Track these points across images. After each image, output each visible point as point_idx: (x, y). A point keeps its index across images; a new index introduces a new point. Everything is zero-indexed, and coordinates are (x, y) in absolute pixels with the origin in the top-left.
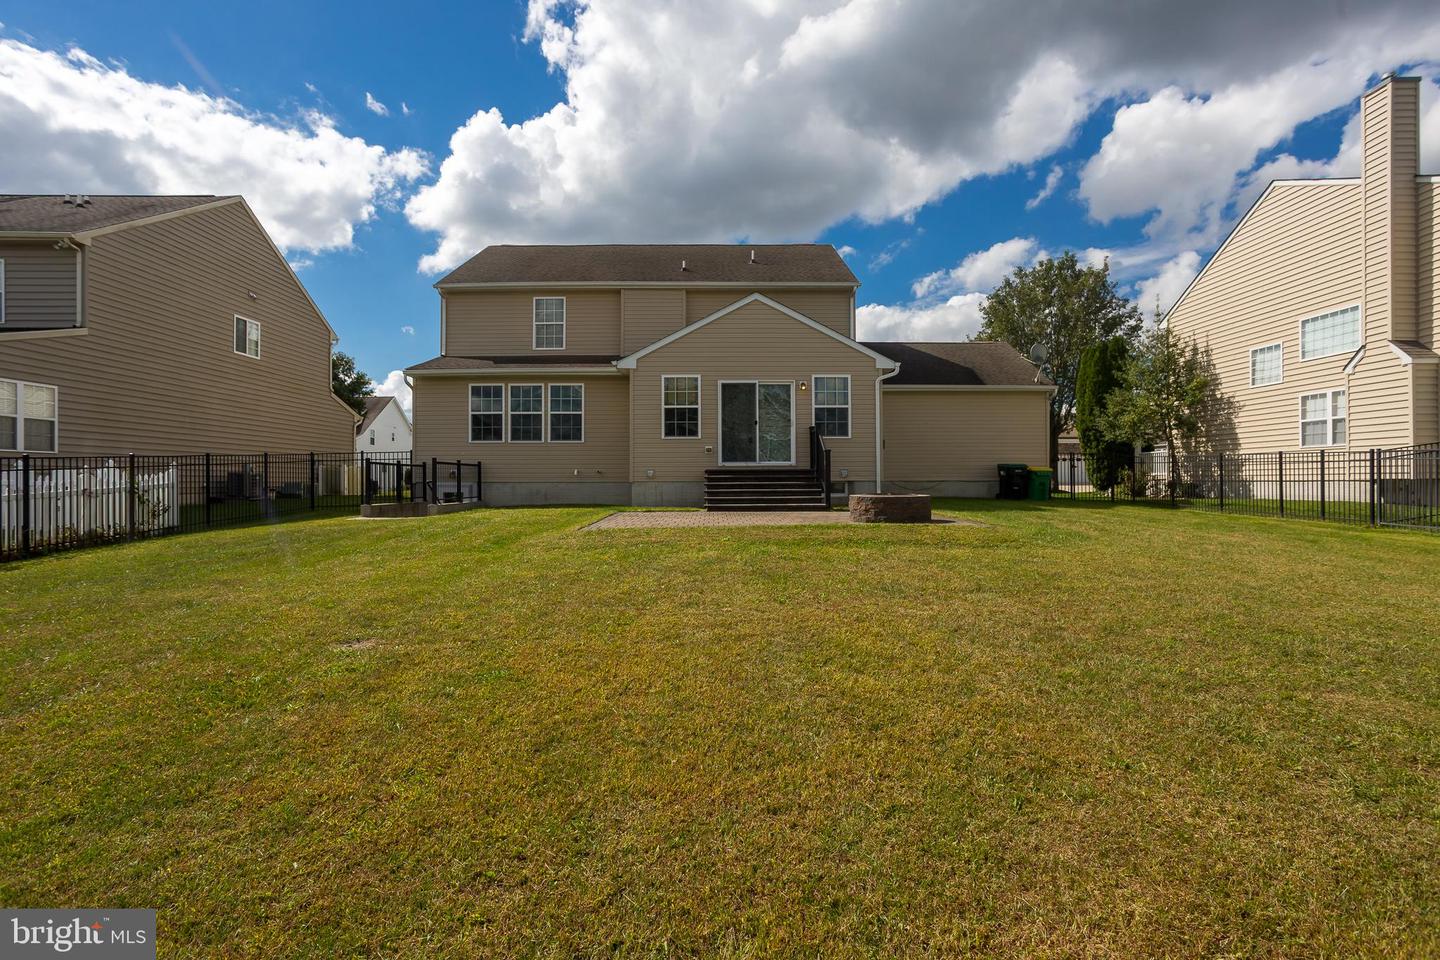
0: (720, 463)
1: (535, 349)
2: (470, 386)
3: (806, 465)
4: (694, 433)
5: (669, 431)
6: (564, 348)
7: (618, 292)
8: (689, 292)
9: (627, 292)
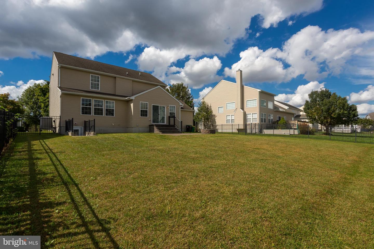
0: (152, 123)
1: (91, 89)
2: (81, 98)
3: (168, 124)
4: (146, 116)
5: (141, 116)
6: (99, 90)
7: (115, 78)
8: (133, 81)
9: (118, 78)
